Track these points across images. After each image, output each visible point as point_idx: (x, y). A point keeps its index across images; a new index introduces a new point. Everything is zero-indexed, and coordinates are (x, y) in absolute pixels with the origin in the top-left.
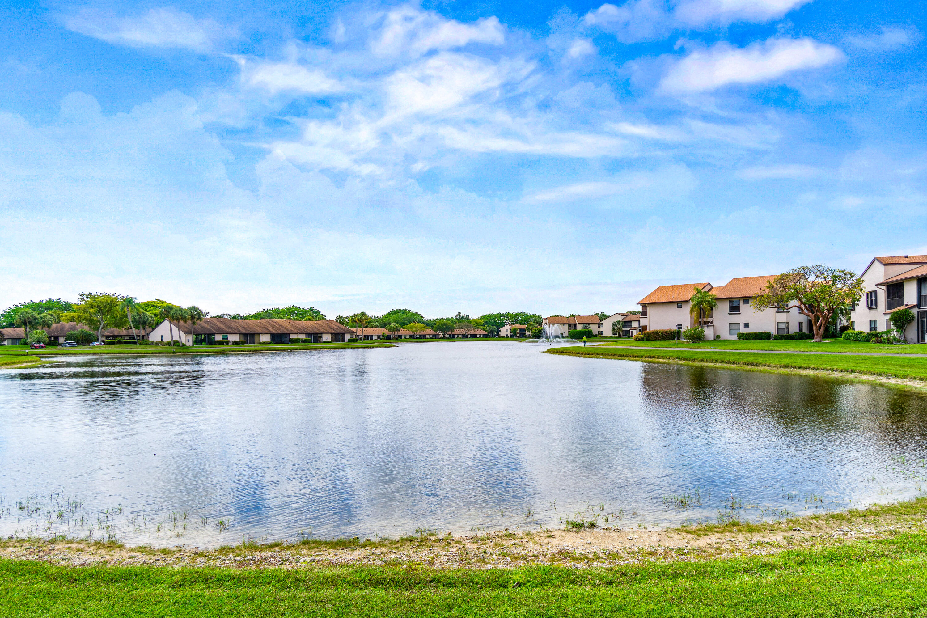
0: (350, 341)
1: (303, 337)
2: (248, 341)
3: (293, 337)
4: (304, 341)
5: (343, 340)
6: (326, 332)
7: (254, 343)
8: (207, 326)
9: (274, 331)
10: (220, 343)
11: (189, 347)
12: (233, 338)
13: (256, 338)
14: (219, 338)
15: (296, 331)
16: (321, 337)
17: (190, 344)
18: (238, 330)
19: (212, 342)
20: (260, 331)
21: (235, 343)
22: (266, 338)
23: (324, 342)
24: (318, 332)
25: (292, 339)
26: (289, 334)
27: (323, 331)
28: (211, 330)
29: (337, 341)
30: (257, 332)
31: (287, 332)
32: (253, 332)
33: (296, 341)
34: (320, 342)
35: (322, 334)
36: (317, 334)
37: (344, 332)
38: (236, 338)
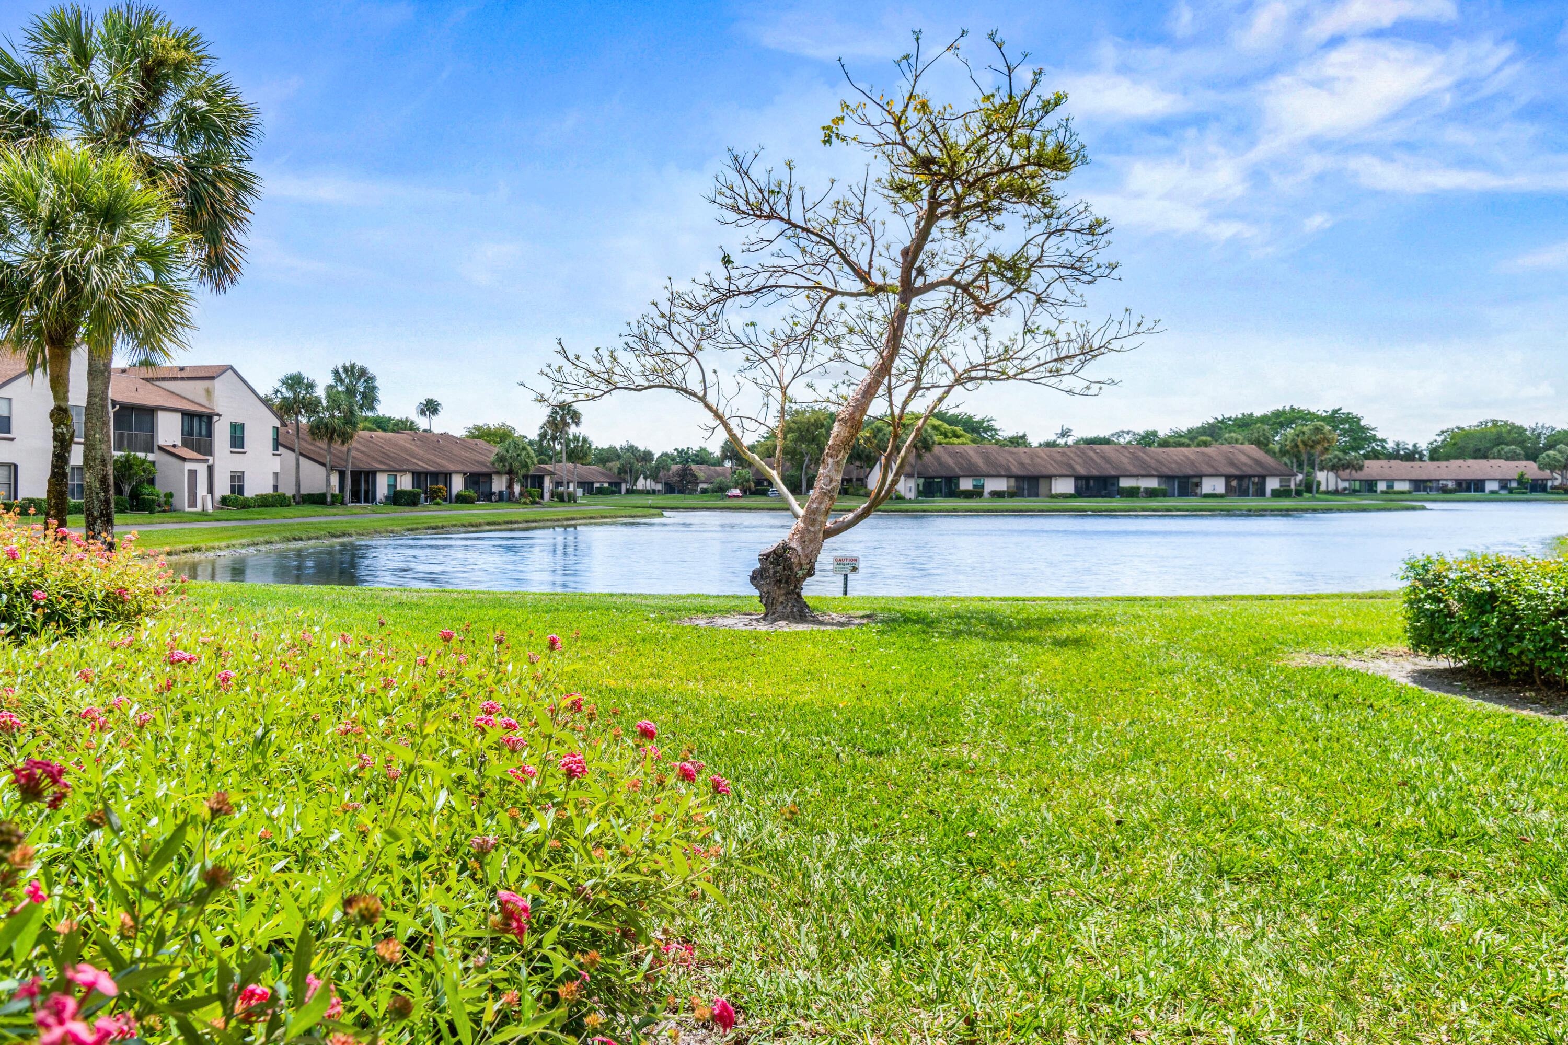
0: (1276, 494)
1: (1153, 483)
2: (1026, 492)
3: (1125, 483)
4: (1151, 494)
5: (1261, 492)
6: (1211, 471)
7: (1037, 495)
8: (950, 461)
9: (1082, 471)
10: (968, 495)
11: (910, 501)
12: (992, 485)
13: (1043, 485)
14: (966, 484)
15: (1135, 471)
16: (1198, 485)
17: (912, 495)
18: (1008, 469)
19: (954, 493)
20: (1052, 470)
21: (997, 494)
22: (1064, 486)
23: (1207, 496)
24: (1191, 473)
25: (1123, 489)
26: (1117, 478)
27: (1206, 469)
28: (953, 469)
29: (1244, 493)
30: (1045, 472)
31: (1113, 473)
32: (1036, 473)
33: (1132, 493)
34: (1196, 495)
35: (1201, 477)
36: (1188, 477)
37: (1263, 472)
38: (1001, 485)
